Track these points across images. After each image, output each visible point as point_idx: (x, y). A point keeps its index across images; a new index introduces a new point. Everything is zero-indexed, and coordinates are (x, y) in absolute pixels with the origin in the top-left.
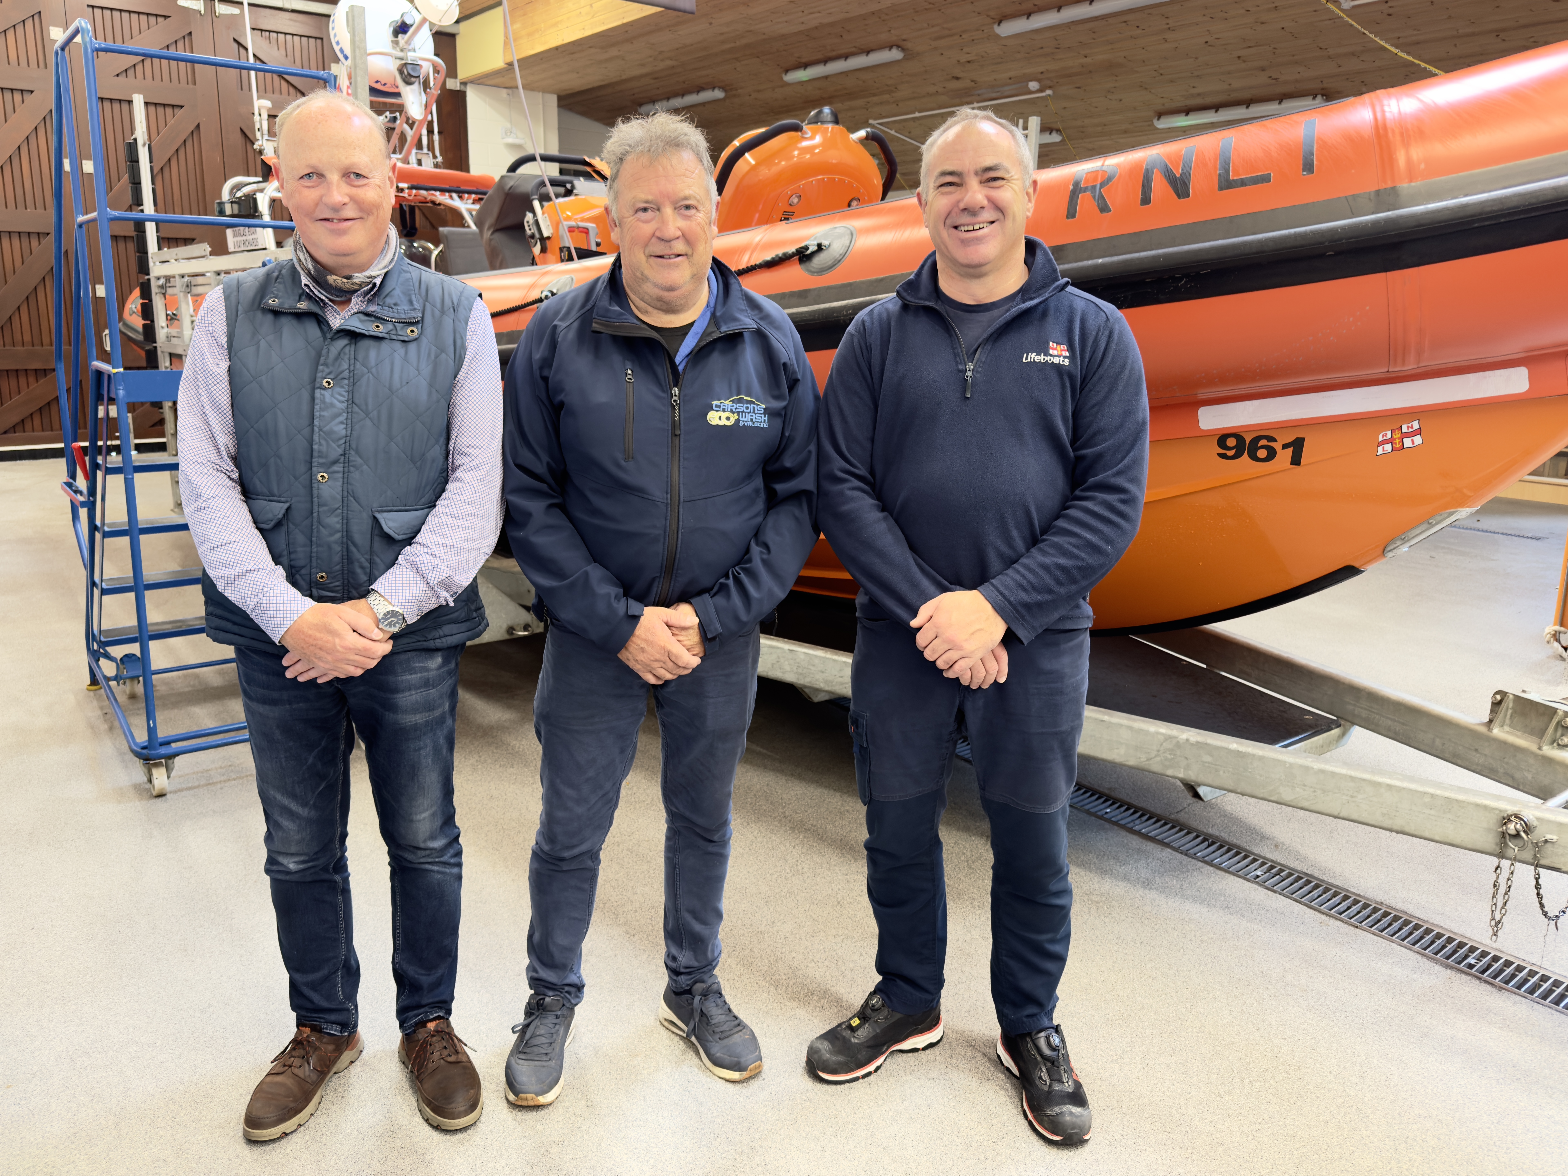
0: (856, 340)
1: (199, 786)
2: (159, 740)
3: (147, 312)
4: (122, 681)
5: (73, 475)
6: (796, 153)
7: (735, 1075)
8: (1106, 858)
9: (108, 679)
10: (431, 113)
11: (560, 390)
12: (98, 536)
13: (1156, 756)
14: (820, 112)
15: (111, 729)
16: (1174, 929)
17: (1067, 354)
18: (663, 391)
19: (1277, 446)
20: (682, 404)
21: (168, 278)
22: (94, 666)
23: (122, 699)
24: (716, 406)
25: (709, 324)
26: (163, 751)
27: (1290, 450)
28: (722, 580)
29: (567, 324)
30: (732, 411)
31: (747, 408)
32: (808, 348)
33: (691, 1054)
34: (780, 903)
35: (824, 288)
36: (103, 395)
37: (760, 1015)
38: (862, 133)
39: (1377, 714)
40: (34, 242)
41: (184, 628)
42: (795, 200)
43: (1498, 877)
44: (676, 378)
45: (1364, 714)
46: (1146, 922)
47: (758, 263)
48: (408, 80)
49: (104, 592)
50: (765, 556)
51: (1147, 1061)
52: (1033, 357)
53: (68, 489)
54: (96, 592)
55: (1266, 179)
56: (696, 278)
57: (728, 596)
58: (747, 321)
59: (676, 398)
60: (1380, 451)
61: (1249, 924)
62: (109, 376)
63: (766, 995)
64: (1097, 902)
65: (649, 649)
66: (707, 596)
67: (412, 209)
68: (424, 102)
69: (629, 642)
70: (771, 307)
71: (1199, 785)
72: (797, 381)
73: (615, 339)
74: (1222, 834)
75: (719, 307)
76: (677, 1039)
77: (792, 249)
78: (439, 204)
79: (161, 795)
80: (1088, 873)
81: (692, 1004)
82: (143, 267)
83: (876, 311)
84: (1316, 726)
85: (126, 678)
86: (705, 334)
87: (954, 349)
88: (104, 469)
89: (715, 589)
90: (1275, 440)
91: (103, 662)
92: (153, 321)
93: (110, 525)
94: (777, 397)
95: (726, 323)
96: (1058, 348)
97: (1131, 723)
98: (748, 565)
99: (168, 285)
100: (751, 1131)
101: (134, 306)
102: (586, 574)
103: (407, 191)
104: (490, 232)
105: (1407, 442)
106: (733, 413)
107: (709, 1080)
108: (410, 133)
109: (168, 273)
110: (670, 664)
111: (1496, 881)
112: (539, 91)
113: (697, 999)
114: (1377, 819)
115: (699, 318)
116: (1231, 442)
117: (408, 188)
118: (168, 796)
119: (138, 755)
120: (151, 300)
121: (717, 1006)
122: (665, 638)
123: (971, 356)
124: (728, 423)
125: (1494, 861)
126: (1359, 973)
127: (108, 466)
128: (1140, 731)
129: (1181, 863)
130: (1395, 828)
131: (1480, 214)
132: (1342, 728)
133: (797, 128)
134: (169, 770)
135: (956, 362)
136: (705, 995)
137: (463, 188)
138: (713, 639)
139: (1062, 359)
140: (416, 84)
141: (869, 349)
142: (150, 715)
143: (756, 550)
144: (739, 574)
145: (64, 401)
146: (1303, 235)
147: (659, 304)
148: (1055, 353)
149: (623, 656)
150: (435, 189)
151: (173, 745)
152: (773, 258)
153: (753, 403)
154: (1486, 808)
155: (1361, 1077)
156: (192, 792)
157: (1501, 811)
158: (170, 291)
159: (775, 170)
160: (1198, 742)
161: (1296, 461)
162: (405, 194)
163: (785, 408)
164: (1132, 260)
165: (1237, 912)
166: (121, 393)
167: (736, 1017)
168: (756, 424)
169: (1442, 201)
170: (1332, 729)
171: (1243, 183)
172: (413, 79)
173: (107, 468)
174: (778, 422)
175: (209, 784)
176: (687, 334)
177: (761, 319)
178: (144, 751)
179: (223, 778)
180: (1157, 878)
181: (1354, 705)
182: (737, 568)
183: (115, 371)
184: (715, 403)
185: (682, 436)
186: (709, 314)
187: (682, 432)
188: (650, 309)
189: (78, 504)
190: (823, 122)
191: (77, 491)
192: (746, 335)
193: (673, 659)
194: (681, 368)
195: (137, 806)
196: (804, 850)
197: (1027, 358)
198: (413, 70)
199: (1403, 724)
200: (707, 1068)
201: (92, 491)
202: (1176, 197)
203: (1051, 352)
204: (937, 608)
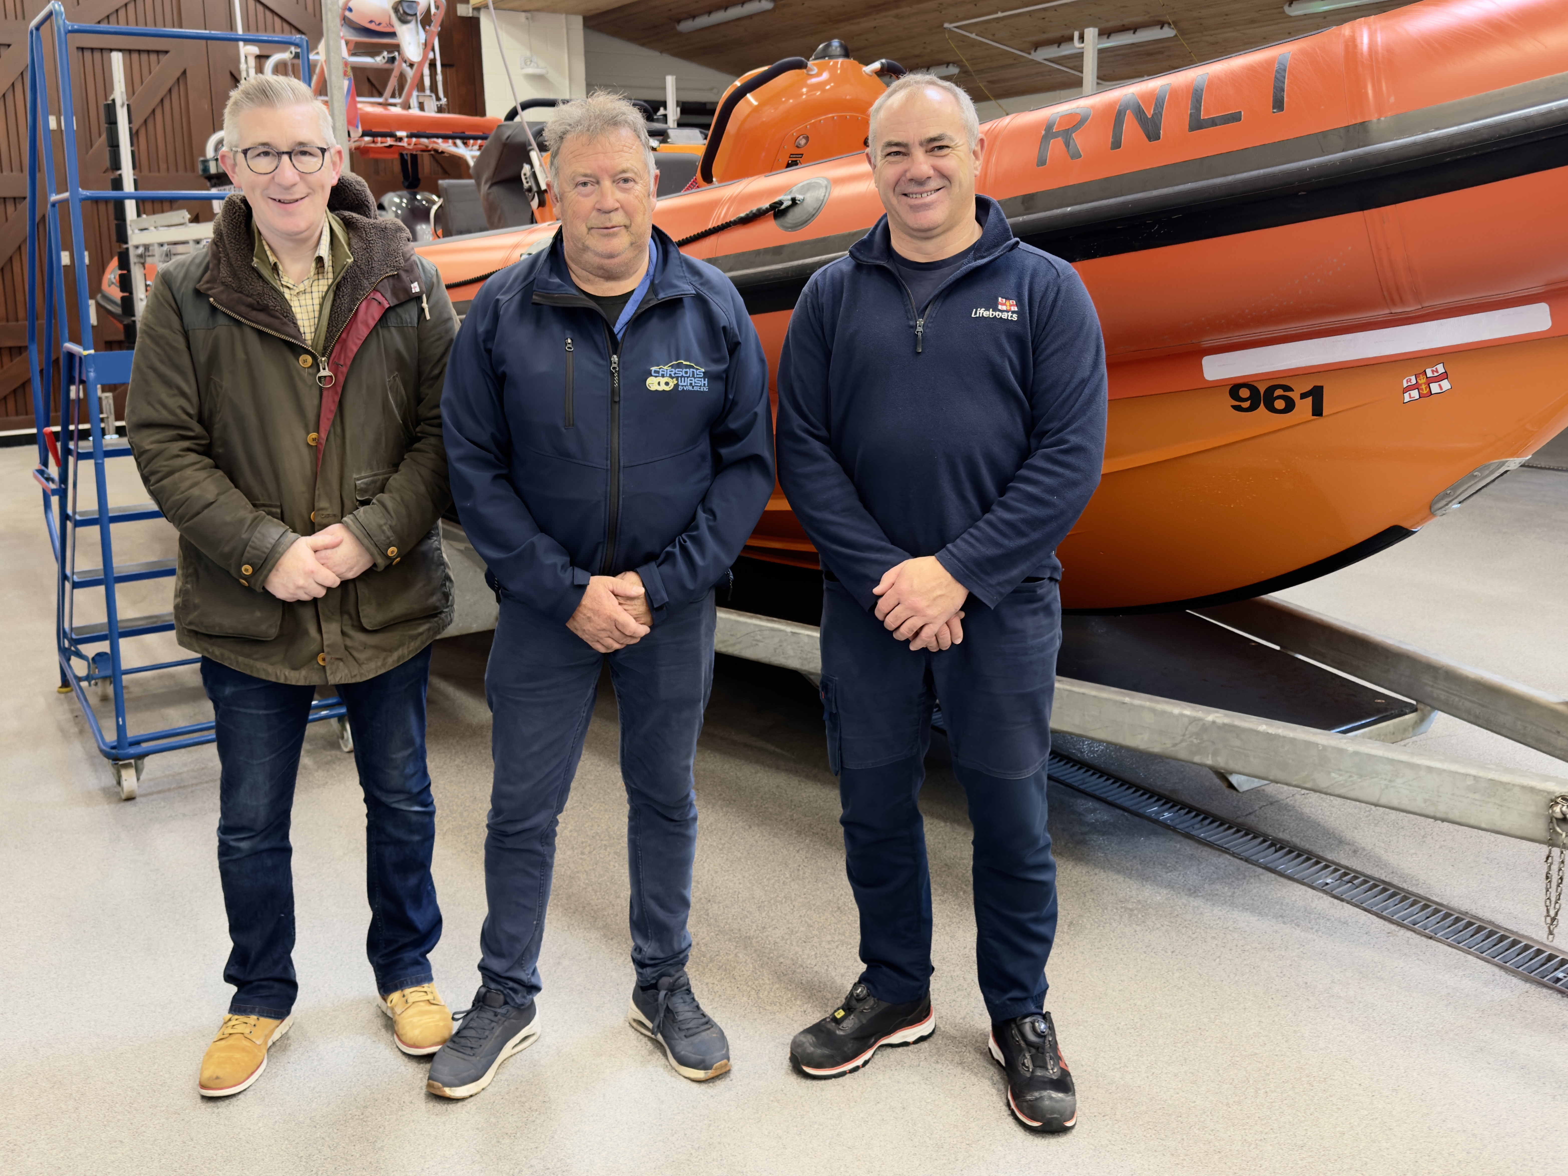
0: (809, 300)
1: (169, 790)
2: (129, 740)
3: (125, 283)
4: (93, 682)
5: (45, 462)
6: (804, 90)
7: (700, 1074)
8: (1151, 864)
9: (79, 679)
10: (433, 50)
11: (502, 361)
12: (69, 525)
13: (1182, 741)
14: (828, 46)
15: (81, 732)
16: (1214, 938)
17: (1016, 309)
18: (603, 359)
19: (1295, 395)
20: (621, 371)
21: (147, 247)
22: (65, 665)
23: (93, 700)
24: (656, 372)
25: (648, 292)
26: (132, 750)
27: (1310, 399)
28: (669, 549)
29: (509, 297)
30: (671, 376)
31: (686, 373)
32: (753, 309)
33: (659, 1054)
34: (774, 908)
35: (799, 243)
36: (74, 378)
37: (737, 1018)
38: (877, 65)
39: (1456, 695)
40: (10, 208)
41: (159, 624)
42: (803, 142)
43: (1550, 867)
44: (615, 346)
45: (1443, 696)
46: (1184, 930)
47: (732, 220)
48: (404, 19)
49: (76, 585)
50: (711, 523)
51: (1153, 1070)
52: (982, 312)
53: (40, 476)
54: (68, 586)
55: (1235, 118)
56: (636, 246)
57: (674, 564)
58: (686, 287)
59: (615, 366)
60: (1407, 398)
61: (1302, 934)
62: (80, 358)
63: (745, 999)
64: (1132, 910)
65: (595, 618)
66: (653, 565)
67: (414, 157)
68: (424, 41)
69: (576, 612)
70: (712, 272)
71: (1231, 773)
72: (738, 343)
73: (555, 309)
74: (1294, 839)
75: (657, 275)
76: (645, 1040)
77: (766, 205)
78: (443, 152)
79: (130, 799)
80: (1127, 880)
81: (657, 1000)
82: (122, 236)
83: (829, 271)
84: (1386, 710)
85: (98, 678)
86: (644, 301)
87: (905, 306)
88: (75, 454)
89: (662, 557)
90: (1291, 390)
91: (74, 660)
92: (131, 293)
93: (81, 514)
94: (717, 361)
95: (663, 290)
96: (1008, 303)
97: (1153, 705)
98: (694, 533)
99: (147, 254)
100: (711, 1128)
101: (112, 276)
102: (533, 545)
103: (406, 140)
104: (487, 186)
105: (1435, 388)
106: (672, 377)
107: (673, 1079)
108: (410, 73)
109: (147, 242)
110: (617, 634)
111: (1548, 873)
112: (561, 13)
113: (662, 993)
114: (1419, 805)
115: (639, 286)
116: (1244, 393)
117: (408, 137)
118: (138, 800)
119: (107, 755)
120: (129, 271)
121: (684, 1002)
122: (611, 606)
123: (921, 313)
124: (667, 388)
125: (1545, 849)
126: (1420, 986)
127: (80, 451)
128: (1163, 713)
129: (1239, 869)
130: (1439, 815)
131: (1450, 148)
132: (1419, 712)
133: (801, 66)
134: (138, 771)
135: (908, 318)
136: (672, 990)
137: (468, 133)
138: (660, 608)
139: (1010, 314)
140: (413, 22)
141: (821, 309)
142: (120, 712)
143: (702, 516)
144: (685, 541)
145: (37, 383)
146: (1273, 176)
147: (600, 272)
148: (1004, 308)
149: (571, 625)
150: (438, 137)
151: (144, 745)
152: (747, 215)
153: (692, 367)
154: (1532, 790)
155: (1394, 1090)
156: (162, 795)
157: (1549, 793)
158: (149, 260)
159: (782, 108)
160: (1225, 725)
161: (1317, 411)
162: (404, 143)
163: (726, 371)
164: (1100, 208)
165: (1293, 921)
166: (92, 375)
167: (704, 1015)
168: (695, 389)
169: (1413, 136)
170: (1406, 714)
171: (1213, 122)
172: (409, 18)
173: (78, 453)
174: (720, 386)
175: (180, 787)
176: (626, 302)
177: (701, 284)
178: (113, 751)
179: (195, 781)
180: (1206, 886)
181: (1432, 686)
182: (683, 536)
183: (86, 353)
184: (653, 369)
185: (621, 402)
186: (648, 282)
187: (622, 398)
188: (591, 277)
189: (49, 493)
190: (831, 57)
191: (49, 479)
192: (687, 302)
193: (620, 628)
194: (619, 336)
195: (105, 810)
196: (809, 855)
197: (976, 314)
198: (410, 7)
199: (1483, 706)
200: (673, 1068)
201: (64, 478)
202: (1147, 140)
203: (1000, 307)
204: (899, 575)
